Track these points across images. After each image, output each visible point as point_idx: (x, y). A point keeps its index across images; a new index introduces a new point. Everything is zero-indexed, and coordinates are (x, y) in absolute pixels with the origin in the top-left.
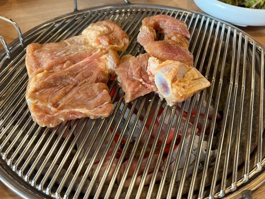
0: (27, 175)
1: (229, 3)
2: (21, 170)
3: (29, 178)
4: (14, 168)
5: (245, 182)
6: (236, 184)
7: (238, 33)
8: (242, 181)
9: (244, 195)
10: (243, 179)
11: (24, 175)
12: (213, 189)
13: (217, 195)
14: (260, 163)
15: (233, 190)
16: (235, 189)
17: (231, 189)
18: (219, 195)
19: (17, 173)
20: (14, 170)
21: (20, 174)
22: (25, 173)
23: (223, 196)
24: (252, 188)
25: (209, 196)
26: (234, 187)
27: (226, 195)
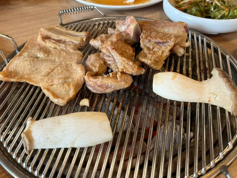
0: (37, 171)
1: (199, 16)
2: (31, 167)
3: (38, 173)
4: (24, 165)
5: (221, 159)
6: (214, 161)
7: (202, 39)
8: (218, 158)
9: (222, 170)
10: (219, 157)
11: (34, 171)
12: (196, 168)
13: (200, 172)
14: (230, 142)
15: (212, 167)
16: (214, 166)
17: (211, 166)
18: (202, 172)
19: (28, 169)
20: (24, 167)
21: (30, 170)
22: (34, 169)
23: (205, 173)
24: (227, 164)
25: (193, 174)
26: (213, 164)
27: (207, 171)
